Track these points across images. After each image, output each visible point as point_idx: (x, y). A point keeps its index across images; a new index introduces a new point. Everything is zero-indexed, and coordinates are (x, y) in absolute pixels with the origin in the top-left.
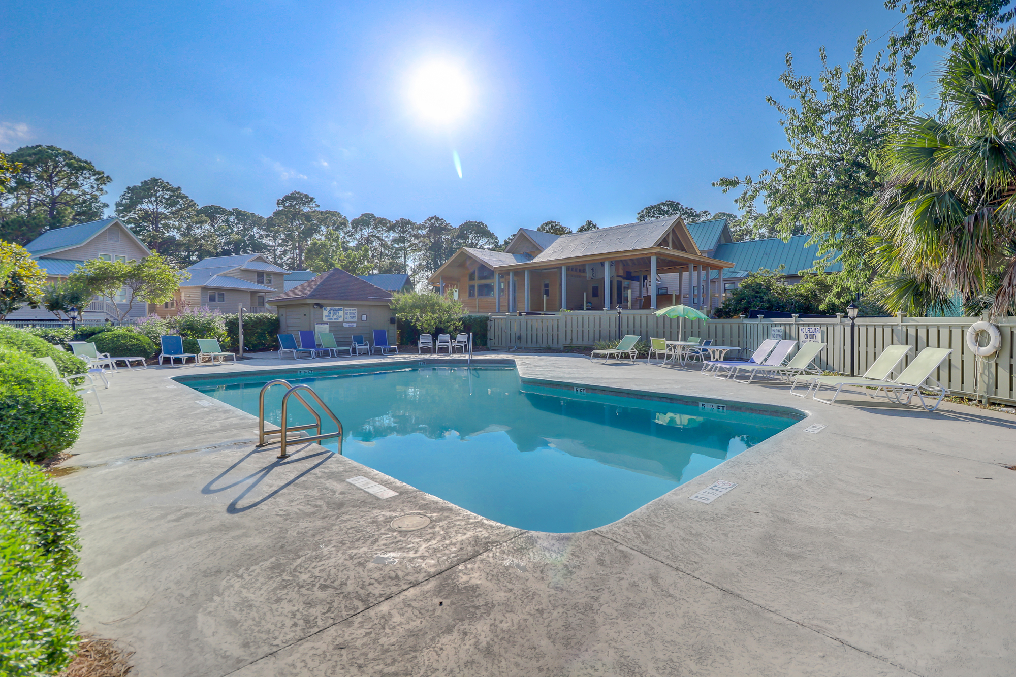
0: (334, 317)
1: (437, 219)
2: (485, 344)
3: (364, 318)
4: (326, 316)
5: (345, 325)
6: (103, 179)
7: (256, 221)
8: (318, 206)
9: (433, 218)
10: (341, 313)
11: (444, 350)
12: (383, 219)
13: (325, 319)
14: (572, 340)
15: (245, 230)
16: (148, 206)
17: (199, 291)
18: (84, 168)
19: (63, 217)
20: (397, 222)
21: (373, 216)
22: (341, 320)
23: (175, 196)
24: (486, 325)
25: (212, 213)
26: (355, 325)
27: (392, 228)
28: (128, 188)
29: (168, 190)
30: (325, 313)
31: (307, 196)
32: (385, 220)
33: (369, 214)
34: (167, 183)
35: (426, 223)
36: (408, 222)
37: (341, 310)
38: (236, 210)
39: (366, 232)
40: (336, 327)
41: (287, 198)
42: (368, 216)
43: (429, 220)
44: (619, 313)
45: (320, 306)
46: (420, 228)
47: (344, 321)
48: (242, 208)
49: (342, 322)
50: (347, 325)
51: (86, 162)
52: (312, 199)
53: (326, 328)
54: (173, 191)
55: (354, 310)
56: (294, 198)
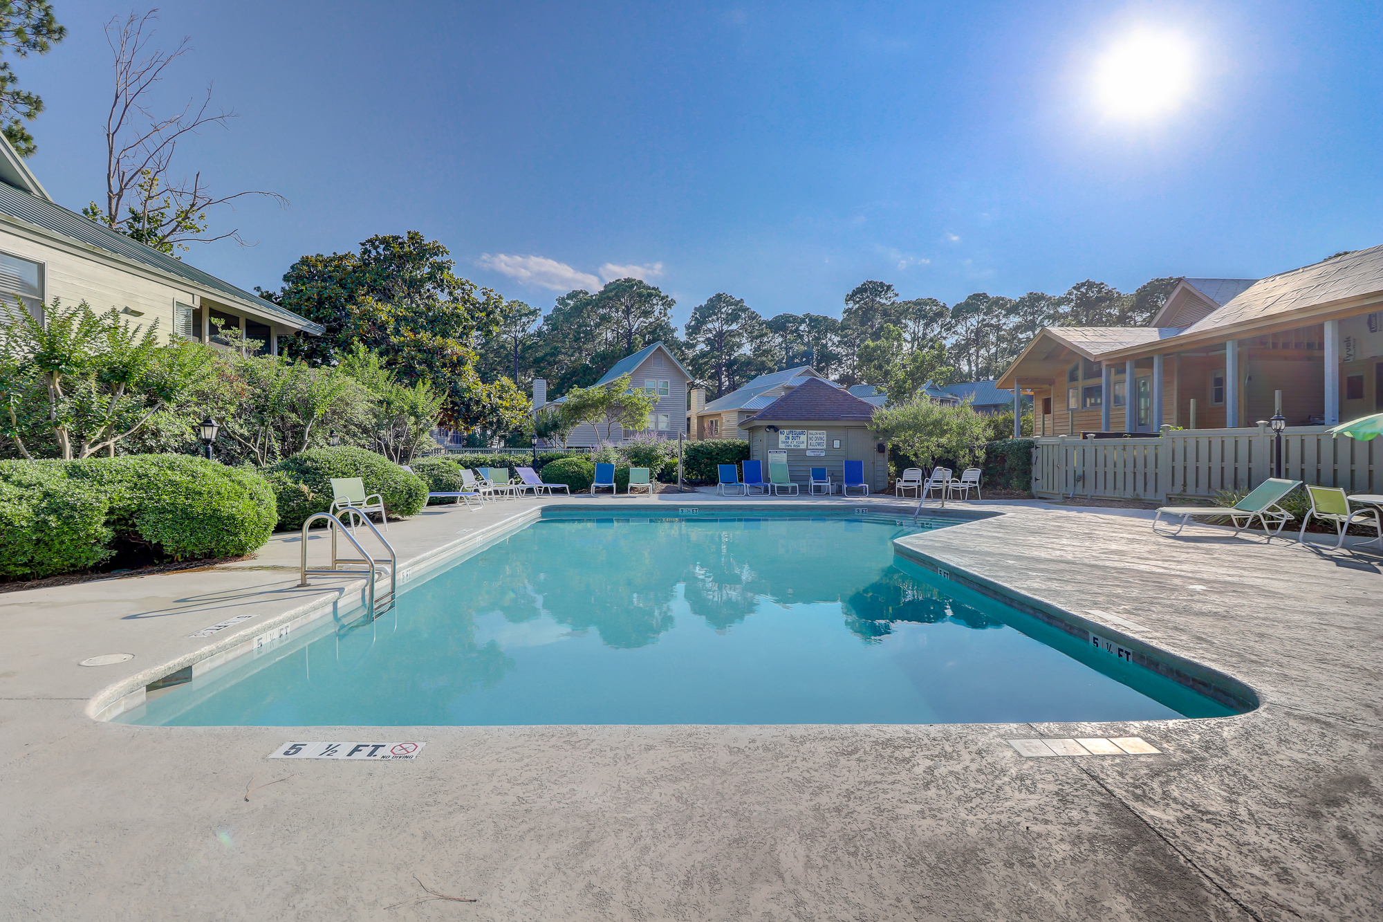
0: (793, 444)
1: (1090, 285)
2: (1028, 487)
3: (837, 444)
4: (783, 442)
5: (809, 453)
6: (669, 304)
7: (831, 326)
8: (897, 295)
9: (1083, 284)
10: (803, 438)
11: (937, 494)
12: (999, 299)
13: (781, 446)
14: (1185, 485)
15: (817, 339)
16: (714, 325)
17: (736, 415)
18: (650, 295)
19: (634, 346)
20: (1022, 299)
21: (985, 296)
22: (803, 446)
23: (738, 311)
24: (1029, 455)
25: (780, 325)
26: (823, 454)
27: (1013, 309)
28: (696, 309)
29: (731, 304)
30: (782, 438)
31: (882, 284)
32: (1003, 299)
33: (979, 295)
34: (731, 296)
35: (1070, 294)
36: (1041, 298)
37: (802, 433)
38: (807, 315)
39: (973, 321)
40: (796, 456)
41: (861, 290)
42: (976, 297)
43: (1077, 288)
44: (1278, 431)
45: (776, 429)
46: (1060, 302)
47: (807, 449)
48: (814, 313)
49: (805, 450)
50: (812, 454)
51: (654, 288)
52: (889, 287)
53: (783, 458)
54: (736, 305)
55: (823, 434)
56: (865, 290)
